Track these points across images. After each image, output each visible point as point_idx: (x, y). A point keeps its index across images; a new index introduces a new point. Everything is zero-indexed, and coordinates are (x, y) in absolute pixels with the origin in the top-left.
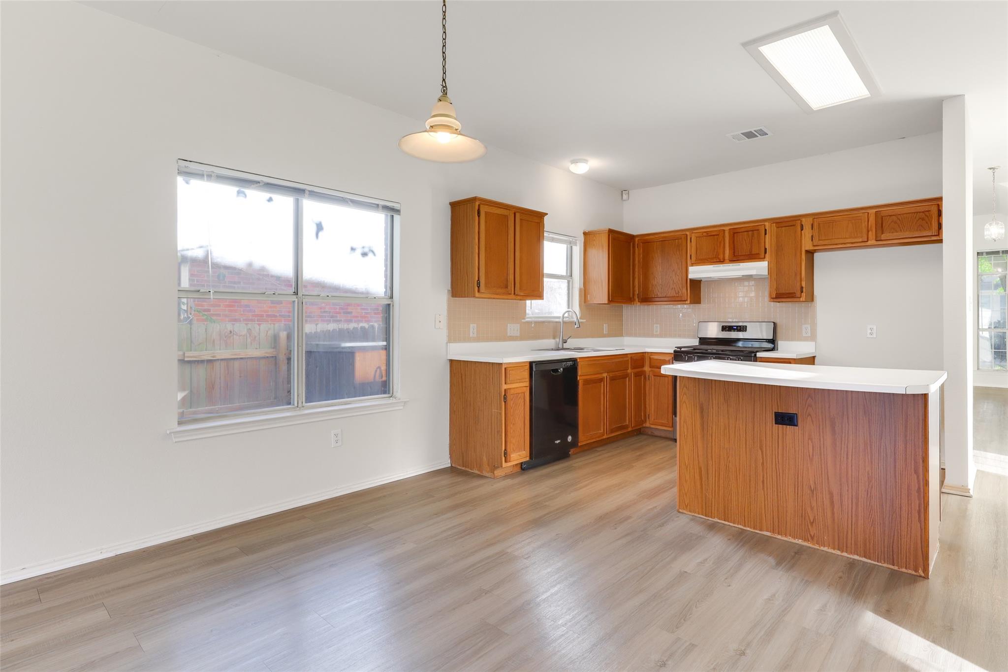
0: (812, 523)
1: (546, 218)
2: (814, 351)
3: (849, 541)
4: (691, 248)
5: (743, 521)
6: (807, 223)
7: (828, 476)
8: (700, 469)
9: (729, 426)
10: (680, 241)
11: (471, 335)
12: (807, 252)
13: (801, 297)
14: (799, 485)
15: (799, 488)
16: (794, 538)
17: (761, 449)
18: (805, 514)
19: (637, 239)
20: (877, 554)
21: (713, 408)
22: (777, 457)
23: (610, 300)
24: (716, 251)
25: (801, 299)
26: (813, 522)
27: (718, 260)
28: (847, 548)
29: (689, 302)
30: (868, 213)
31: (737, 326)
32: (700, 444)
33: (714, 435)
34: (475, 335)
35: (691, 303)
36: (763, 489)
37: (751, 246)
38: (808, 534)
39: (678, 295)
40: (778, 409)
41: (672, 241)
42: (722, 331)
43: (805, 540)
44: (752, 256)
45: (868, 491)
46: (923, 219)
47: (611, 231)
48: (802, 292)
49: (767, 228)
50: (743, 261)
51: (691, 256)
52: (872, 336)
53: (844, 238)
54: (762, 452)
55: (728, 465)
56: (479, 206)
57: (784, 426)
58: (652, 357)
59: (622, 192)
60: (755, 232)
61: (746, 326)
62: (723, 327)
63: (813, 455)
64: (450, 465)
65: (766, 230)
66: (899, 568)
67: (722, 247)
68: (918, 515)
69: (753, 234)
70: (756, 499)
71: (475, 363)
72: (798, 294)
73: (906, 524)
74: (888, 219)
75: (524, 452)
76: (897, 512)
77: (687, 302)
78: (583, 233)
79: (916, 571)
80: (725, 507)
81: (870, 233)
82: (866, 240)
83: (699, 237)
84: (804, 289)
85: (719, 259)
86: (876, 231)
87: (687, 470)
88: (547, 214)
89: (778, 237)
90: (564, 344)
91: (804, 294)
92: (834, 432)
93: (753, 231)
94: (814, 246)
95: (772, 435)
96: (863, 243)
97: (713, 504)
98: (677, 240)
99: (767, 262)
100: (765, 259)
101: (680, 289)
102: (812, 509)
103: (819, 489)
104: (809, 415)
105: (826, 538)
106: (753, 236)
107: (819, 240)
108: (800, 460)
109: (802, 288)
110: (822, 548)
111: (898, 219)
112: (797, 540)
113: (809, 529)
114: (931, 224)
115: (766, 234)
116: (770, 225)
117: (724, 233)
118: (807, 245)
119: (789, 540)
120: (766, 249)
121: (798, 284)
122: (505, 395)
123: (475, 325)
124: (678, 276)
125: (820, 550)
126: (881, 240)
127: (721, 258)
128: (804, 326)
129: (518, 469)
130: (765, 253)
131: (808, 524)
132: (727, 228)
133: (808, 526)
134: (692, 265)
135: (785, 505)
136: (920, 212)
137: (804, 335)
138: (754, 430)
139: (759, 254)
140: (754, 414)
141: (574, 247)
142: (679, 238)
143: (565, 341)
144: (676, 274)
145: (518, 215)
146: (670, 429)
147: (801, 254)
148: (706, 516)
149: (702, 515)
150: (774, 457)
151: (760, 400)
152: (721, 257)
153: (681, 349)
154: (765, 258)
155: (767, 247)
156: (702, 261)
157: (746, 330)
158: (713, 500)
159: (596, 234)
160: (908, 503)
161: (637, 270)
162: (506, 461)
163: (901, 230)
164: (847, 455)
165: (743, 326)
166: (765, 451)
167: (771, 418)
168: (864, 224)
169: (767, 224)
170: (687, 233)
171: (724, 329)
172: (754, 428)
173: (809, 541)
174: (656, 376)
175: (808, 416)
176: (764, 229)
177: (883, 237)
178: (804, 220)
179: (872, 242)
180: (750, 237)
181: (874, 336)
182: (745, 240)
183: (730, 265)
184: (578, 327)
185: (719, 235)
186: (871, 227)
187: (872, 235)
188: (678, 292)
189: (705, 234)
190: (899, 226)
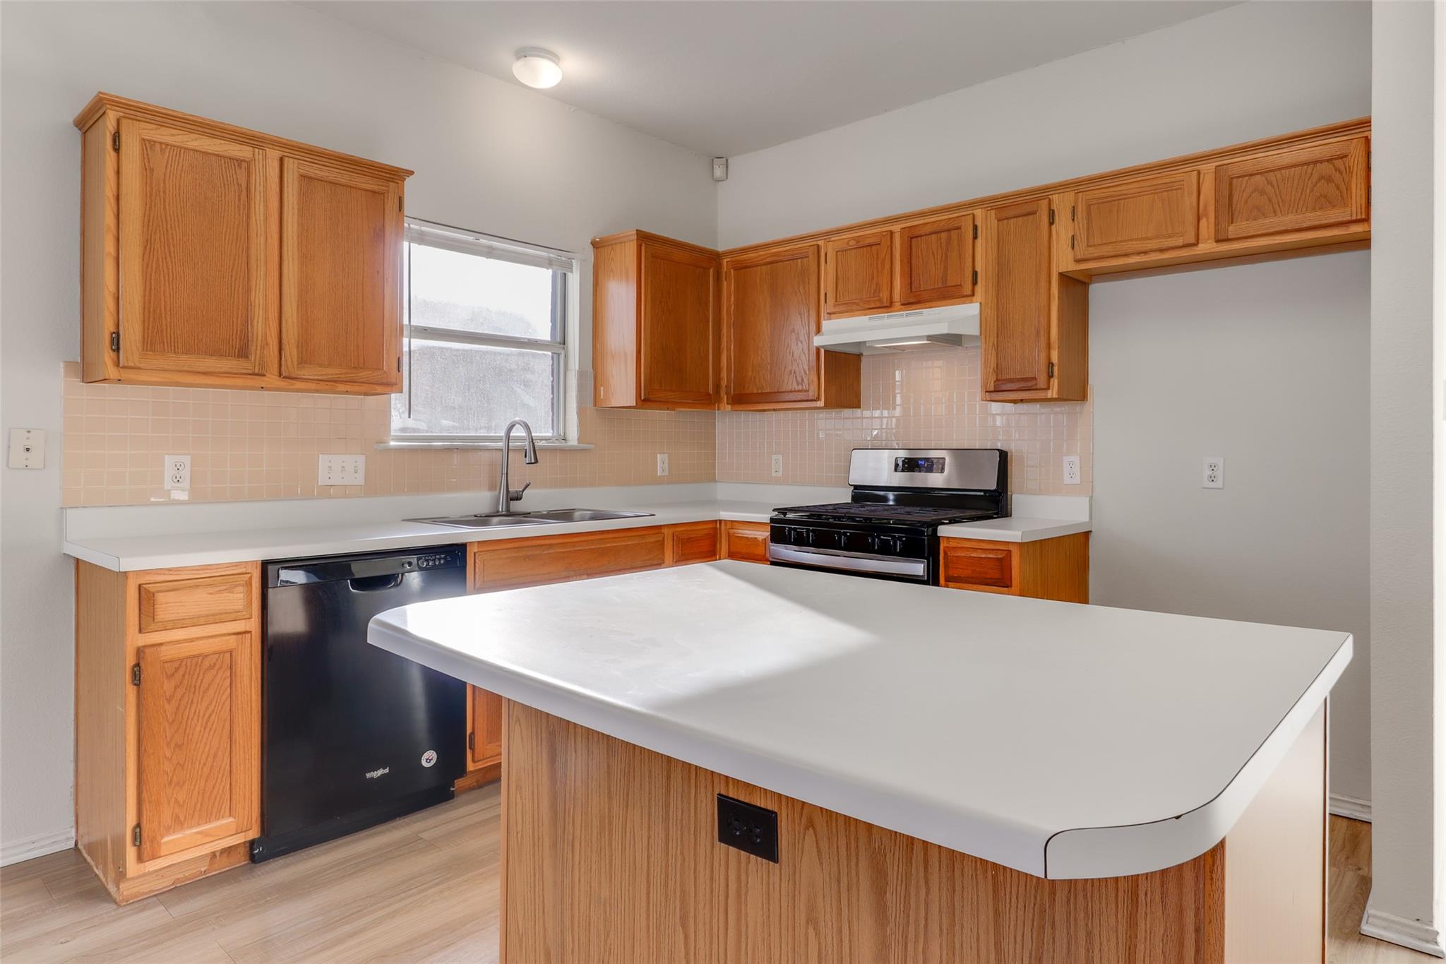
1: (409, 183)
2: (1087, 519)
4: (827, 277)
6: (1062, 203)
9: (610, 824)
10: (805, 260)
12: (1065, 278)
13: (1048, 388)
17: (684, 926)
19: (724, 262)
23: (643, 398)
24: (876, 282)
25: (1050, 394)
27: (878, 305)
29: (821, 403)
30: (1199, 173)
31: (926, 459)
35: (828, 405)
37: (946, 268)
39: (801, 388)
41: (791, 261)
42: (897, 470)
44: (947, 293)
46: (1329, 179)
47: (644, 238)
48: (1051, 376)
49: (979, 223)
50: (928, 304)
51: (827, 295)
52: (1212, 485)
53: (1143, 239)
54: (686, 936)
56: (118, 121)
57: (743, 853)
58: (732, 531)
59: (713, 160)
60: (953, 232)
61: (944, 459)
62: (896, 460)
64: (73, 846)
65: (975, 228)
67: (886, 272)
69: (949, 237)
72: (1042, 381)
74: (1244, 183)
75: (231, 819)
77: (818, 403)
78: (592, 243)
81: (1203, 223)
82: (1193, 240)
83: (842, 251)
84: (1056, 369)
85: (880, 300)
86: (1216, 218)
88: (412, 173)
89: (1001, 242)
91: (1056, 381)
93: (949, 230)
94: (1078, 261)
95: (712, 878)
96: (1187, 249)
98: (799, 260)
99: (978, 305)
100: (974, 298)
101: (806, 373)
104: (812, 824)
106: (948, 242)
107: (1088, 246)
109: (1051, 365)
111: (1270, 183)
114: (1348, 189)
115: (975, 237)
116: (984, 214)
117: (891, 238)
118: (1064, 261)
120: (975, 274)
121: (1043, 355)
126: (1228, 240)
127: (885, 300)
128: (1066, 459)
129: (241, 859)
130: (975, 283)
132: (896, 228)
134: (829, 315)
136: (1321, 162)
137: (1067, 480)
138: (667, 853)
139: (960, 285)
141: (569, 275)
142: (804, 255)
143: (515, 496)
144: (797, 340)
145: (290, 164)
147: (1050, 282)
152: (885, 295)
153: (785, 514)
154: (973, 295)
155: (978, 269)
156: (847, 306)
157: (944, 468)
159: (616, 244)
161: (724, 331)
162: (140, 859)
163: (1275, 212)
165: (938, 459)
166: (692, 936)
167: (709, 814)
168: (1189, 201)
169: (979, 212)
170: (819, 243)
171: (900, 465)
172: (667, 844)
175: (807, 831)
176: (971, 226)
177: (1232, 230)
178: (1055, 198)
179: (1207, 247)
180: (944, 246)
181: (1219, 484)
182: (933, 253)
183: (902, 315)
184: (533, 461)
185: (879, 244)
186: (1206, 207)
187: (1207, 227)
188: (802, 380)
189: (853, 243)
190: (1270, 200)
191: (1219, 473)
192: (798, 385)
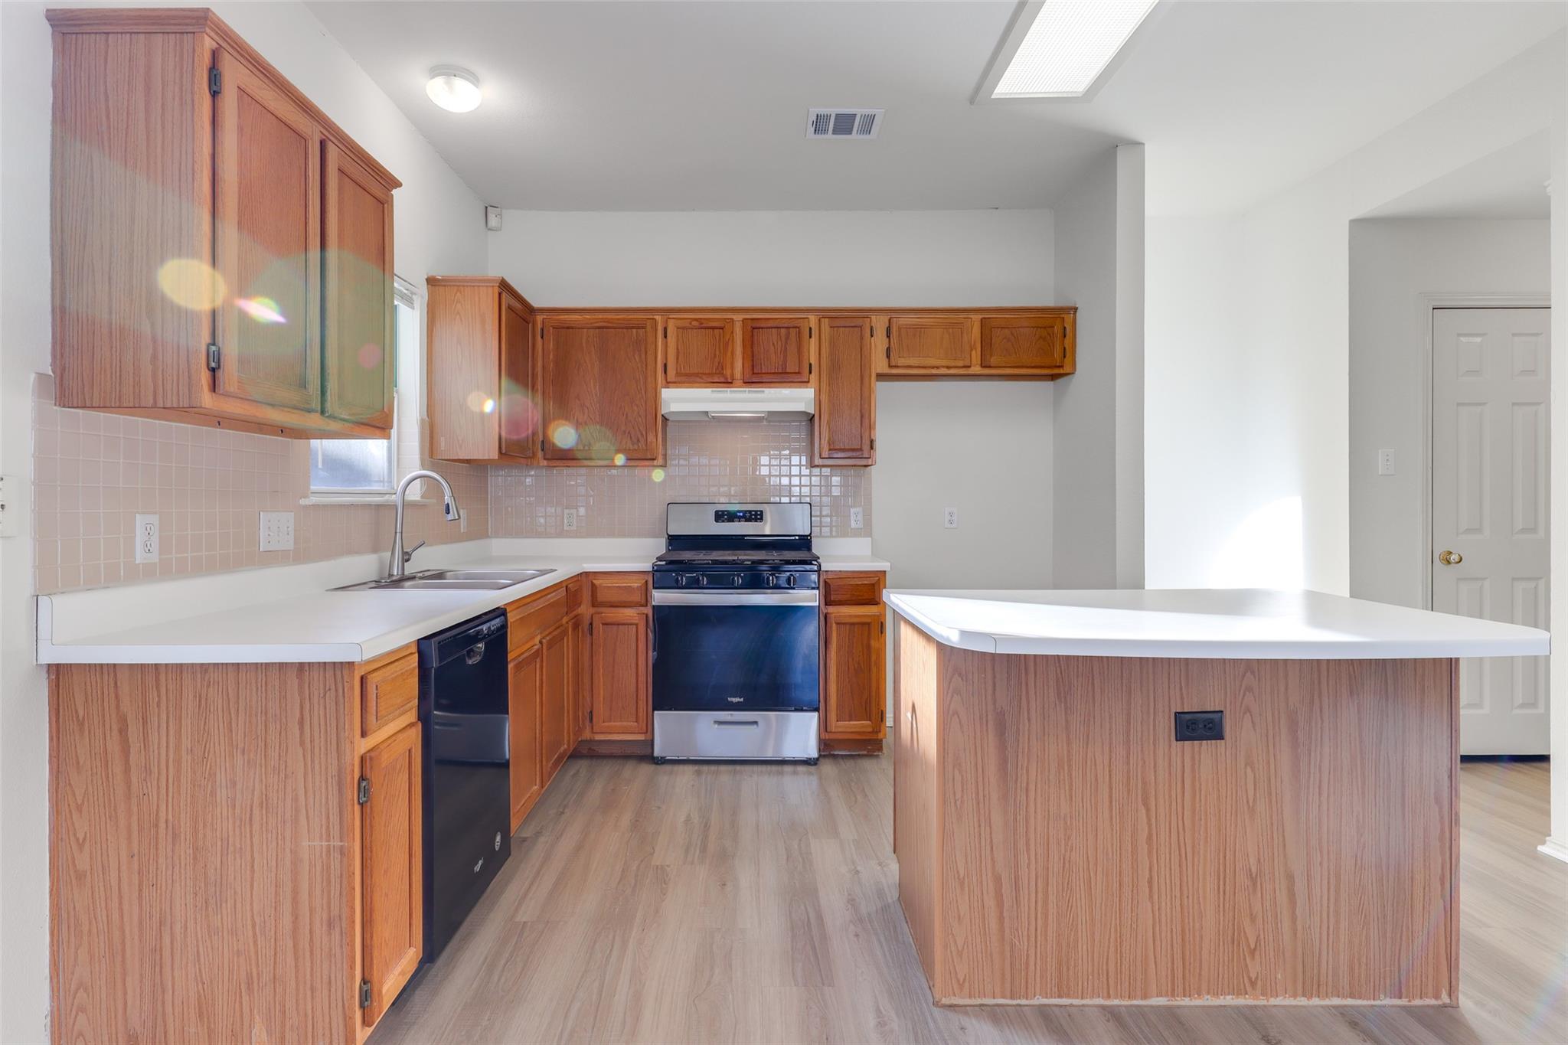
0: (1252, 952)
3: (1323, 971)
4: (665, 349)
5: (1105, 986)
6: (879, 325)
7: (1284, 836)
8: (998, 880)
9: (1070, 760)
10: (641, 331)
11: (140, 557)
12: (879, 378)
13: (870, 457)
14: (1228, 871)
15: (1227, 880)
16: (1216, 994)
17: (1146, 804)
18: (1239, 934)
19: (539, 318)
20: (1372, 984)
21: (1029, 720)
22: (1180, 818)
23: (504, 451)
24: (717, 360)
25: (870, 462)
26: (1255, 949)
27: (723, 380)
28: (1319, 985)
29: (658, 462)
30: (971, 320)
31: (745, 512)
32: (997, 818)
33: (1032, 787)
34: (154, 557)
36: (1151, 897)
37: (785, 357)
38: (1245, 978)
39: (636, 447)
40: (1183, 704)
41: (625, 330)
42: (716, 521)
43: (1238, 995)
44: (785, 376)
45: (1356, 857)
46: (1044, 340)
47: (503, 288)
48: (871, 449)
49: (813, 325)
50: (767, 384)
51: (665, 365)
52: (950, 526)
54: (1148, 810)
55: (1067, 858)
56: (215, 55)
57: (1196, 742)
58: (597, 582)
59: (486, 207)
60: (791, 329)
61: (762, 512)
62: (717, 512)
63: (1255, 800)
65: (810, 329)
66: (1410, 1001)
67: (728, 354)
68: (1441, 885)
69: (789, 333)
70: (1134, 926)
71: (206, 671)
72: (864, 453)
73: (1421, 908)
74: (999, 333)
75: (412, 952)
76: (1407, 887)
77: (655, 462)
78: (427, 280)
79: (1437, 997)
80: (1060, 964)
81: (974, 353)
82: (968, 366)
83: (683, 328)
84: (875, 444)
85: (724, 377)
86: (982, 351)
87: (962, 889)
89: (833, 343)
90: (405, 564)
92: (1295, 743)
93: (789, 327)
94: (891, 368)
95: (1170, 766)
96: (964, 369)
97: (1032, 964)
98: (632, 330)
99: (813, 390)
100: (809, 385)
101: (642, 434)
102: (1253, 919)
103: (1267, 872)
104: (1248, 710)
105: (1279, 976)
106: (788, 337)
107: (899, 357)
108: (1228, 815)
109: (871, 441)
110: (1273, 1001)
111: (1012, 334)
112: (1222, 997)
113: (1246, 966)
114: (1054, 348)
115: (810, 337)
116: (817, 321)
117: (733, 325)
118: (880, 365)
119: (1206, 1003)
120: (810, 366)
121: (866, 434)
122: (362, 778)
123: (155, 519)
124: (637, 406)
125: (1270, 1006)
126: (990, 367)
127: (729, 377)
128: (854, 510)
130: (810, 372)
131: (1244, 955)
132: (738, 317)
133: (1245, 959)
134: (668, 384)
135: (1197, 925)
136: (1040, 328)
137: (853, 525)
138: (1128, 763)
139: (797, 373)
140: (1128, 723)
142: (640, 327)
143: (406, 557)
144: (632, 402)
145: (332, 152)
146: (641, 737)
147: (869, 380)
148: (1012, 998)
149: (1003, 997)
150: (1174, 818)
151: (1141, 690)
152: (728, 372)
154: (808, 382)
155: (813, 361)
156: (688, 378)
157: (761, 519)
158: (1032, 952)
159: (464, 286)
160: (1425, 865)
161: (539, 386)
162: (367, 1023)
163: (1016, 353)
164: (1320, 787)
165: (756, 511)
166: (1153, 809)
167: (1166, 726)
168: (966, 338)
169: (813, 318)
170: (657, 317)
171: (720, 516)
172: (1128, 757)
173: (1246, 994)
174: (606, 624)
175: (1245, 713)
176: (807, 327)
177: (993, 361)
178: (873, 318)
179: (976, 369)
180: (783, 339)
181: (954, 526)
182: (773, 344)
183: (745, 391)
184: (457, 518)
185: (722, 328)
186: (975, 342)
187: (976, 356)
188: (638, 440)
189: (695, 323)
190: (1013, 345)
191: (954, 518)
192: (633, 445)
